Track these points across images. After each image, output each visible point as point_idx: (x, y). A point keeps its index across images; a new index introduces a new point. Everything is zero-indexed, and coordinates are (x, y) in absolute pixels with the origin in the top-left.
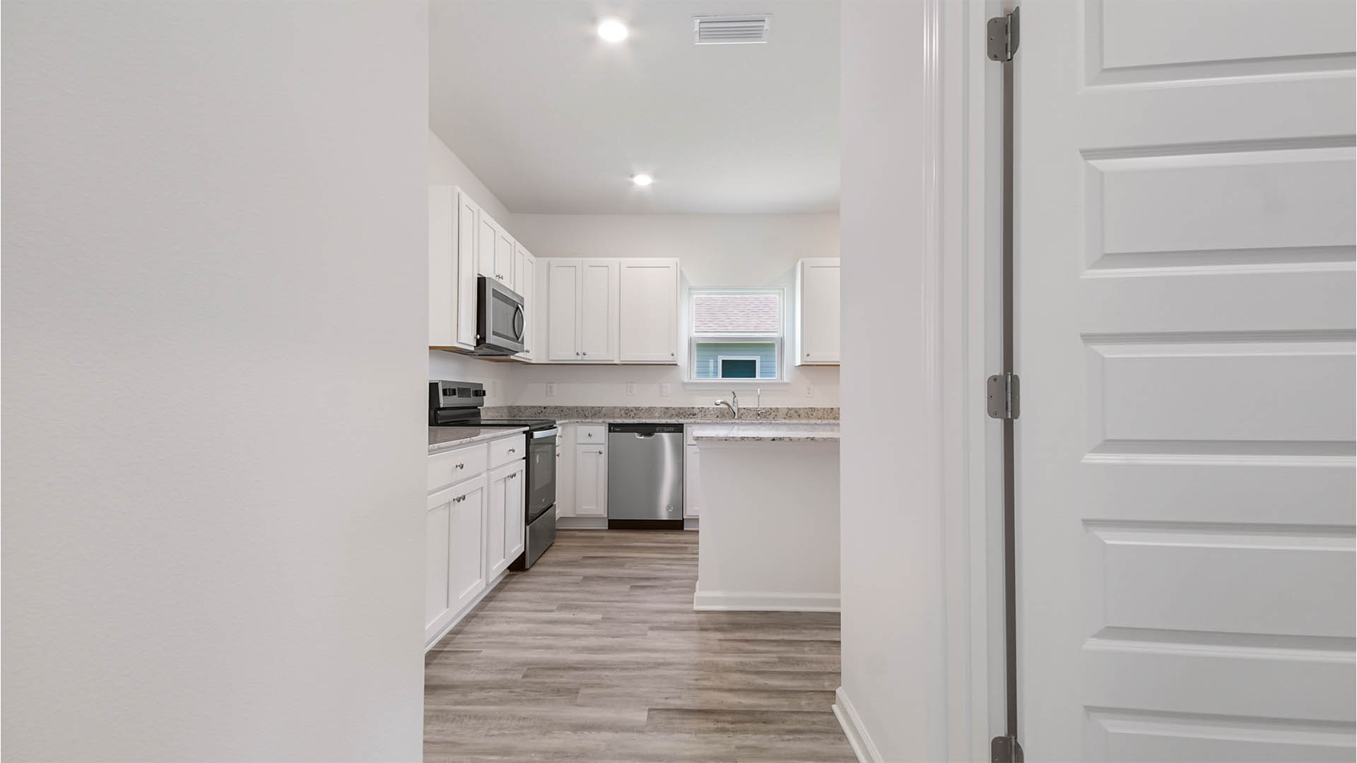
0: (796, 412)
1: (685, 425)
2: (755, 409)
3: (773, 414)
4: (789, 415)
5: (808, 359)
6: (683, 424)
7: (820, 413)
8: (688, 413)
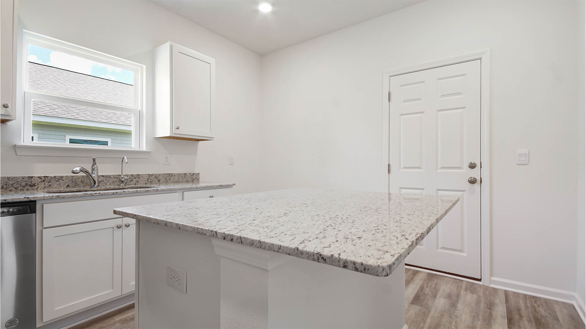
0: (156, 178)
1: (37, 201)
2: (118, 177)
3: (135, 180)
4: (150, 181)
5: (178, 132)
6: (35, 201)
7: (176, 178)
8: (23, 184)
